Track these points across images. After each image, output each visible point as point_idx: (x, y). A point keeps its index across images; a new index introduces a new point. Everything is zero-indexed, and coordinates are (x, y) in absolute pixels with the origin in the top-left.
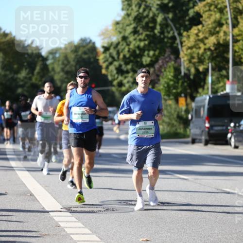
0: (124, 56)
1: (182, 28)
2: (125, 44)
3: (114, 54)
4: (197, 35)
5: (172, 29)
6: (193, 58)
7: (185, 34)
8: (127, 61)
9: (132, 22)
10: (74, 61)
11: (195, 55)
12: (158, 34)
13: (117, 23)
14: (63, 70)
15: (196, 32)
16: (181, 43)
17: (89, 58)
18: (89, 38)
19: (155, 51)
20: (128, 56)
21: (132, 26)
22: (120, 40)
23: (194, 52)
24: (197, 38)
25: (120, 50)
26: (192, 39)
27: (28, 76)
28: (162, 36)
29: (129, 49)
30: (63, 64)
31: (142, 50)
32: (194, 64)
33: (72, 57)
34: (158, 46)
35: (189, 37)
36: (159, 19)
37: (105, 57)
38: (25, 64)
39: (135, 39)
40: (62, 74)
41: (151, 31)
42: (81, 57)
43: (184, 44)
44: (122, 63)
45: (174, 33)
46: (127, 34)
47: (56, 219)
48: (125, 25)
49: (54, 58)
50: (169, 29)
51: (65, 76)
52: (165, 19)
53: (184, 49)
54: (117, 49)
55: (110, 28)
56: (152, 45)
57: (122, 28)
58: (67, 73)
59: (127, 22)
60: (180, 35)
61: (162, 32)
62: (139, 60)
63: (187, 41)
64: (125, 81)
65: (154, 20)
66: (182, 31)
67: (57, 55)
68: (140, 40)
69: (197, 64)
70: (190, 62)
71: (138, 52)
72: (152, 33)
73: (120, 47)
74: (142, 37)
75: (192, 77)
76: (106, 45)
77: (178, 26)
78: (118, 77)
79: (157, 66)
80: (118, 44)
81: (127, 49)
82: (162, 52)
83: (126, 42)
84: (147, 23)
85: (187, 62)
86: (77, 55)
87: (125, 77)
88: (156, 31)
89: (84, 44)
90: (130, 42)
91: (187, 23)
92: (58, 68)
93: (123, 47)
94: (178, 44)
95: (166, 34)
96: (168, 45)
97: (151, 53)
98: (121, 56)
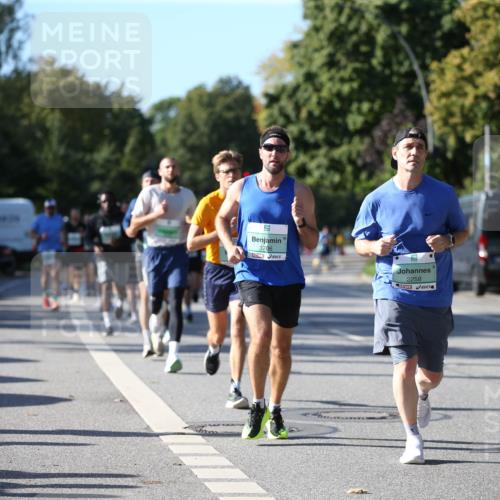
0: (310, 114)
1: (428, 55)
2: (310, 89)
3: (290, 110)
4: (460, 68)
5: (407, 57)
6: (451, 114)
7: (434, 65)
8: (315, 123)
9: (325, 43)
10: (206, 124)
11: (456, 110)
12: (379, 68)
13: (295, 46)
14: (183, 143)
15: (457, 61)
16: (427, 85)
17: (237, 119)
18: (236, 78)
19: (372, 101)
20: (317, 112)
21: (325, 52)
22: (301, 79)
23: (453, 104)
24: (459, 75)
25: (302, 101)
26: (450, 75)
27: (114, 157)
28: (387, 72)
29: (320, 99)
30: (184, 130)
31: (347, 100)
32: (454, 127)
33: (201, 115)
34: (380, 92)
35: (442, 72)
36: (381, 36)
37: (271, 116)
38: (107, 132)
39: (331, 79)
40: (181, 151)
41: (363, 62)
42: (220, 117)
43: (432, 87)
44: (306, 127)
45: (411, 65)
46: (314, 68)
47: (175, 450)
48: (310, 49)
49: (165, 119)
50: (401, 57)
51: (188, 156)
52: (394, 36)
53: (434, 96)
54: (294, 99)
55: (281, 55)
56: (367, 90)
57: (305, 56)
58: (192, 149)
59: (316, 44)
60: (425, 67)
61: (387, 64)
62: (340, 120)
63: (438, 82)
64: (312, 165)
65: (369, 39)
66: (428, 61)
67: (172, 113)
68: (343, 80)
69: (460, 128)
70: (445, 122)
71: (337, 104)
72: (366, 66)
73: (301, 95)
74: (346, 73)
75: (449, 155)
76: (271, 91)
77: (419, 49)
78: (296, 157)
79: (377, 133)
80: (296, 88)
81: (314, 99)
82: (388, 102)
83: (314, 85)
84: (356, 46)
85: (440, 123)
86: (211, 114)
87: (313, 158)
88: (375, 62)
89: (227, 89)
90: (322, 85)
91: (438, 44)
92: (173, 140)
93: (306, 95)
94: (419, 87)
95: (395, 68)
96: (400, 89)
97: (365, 106)
98: (304, 114)
